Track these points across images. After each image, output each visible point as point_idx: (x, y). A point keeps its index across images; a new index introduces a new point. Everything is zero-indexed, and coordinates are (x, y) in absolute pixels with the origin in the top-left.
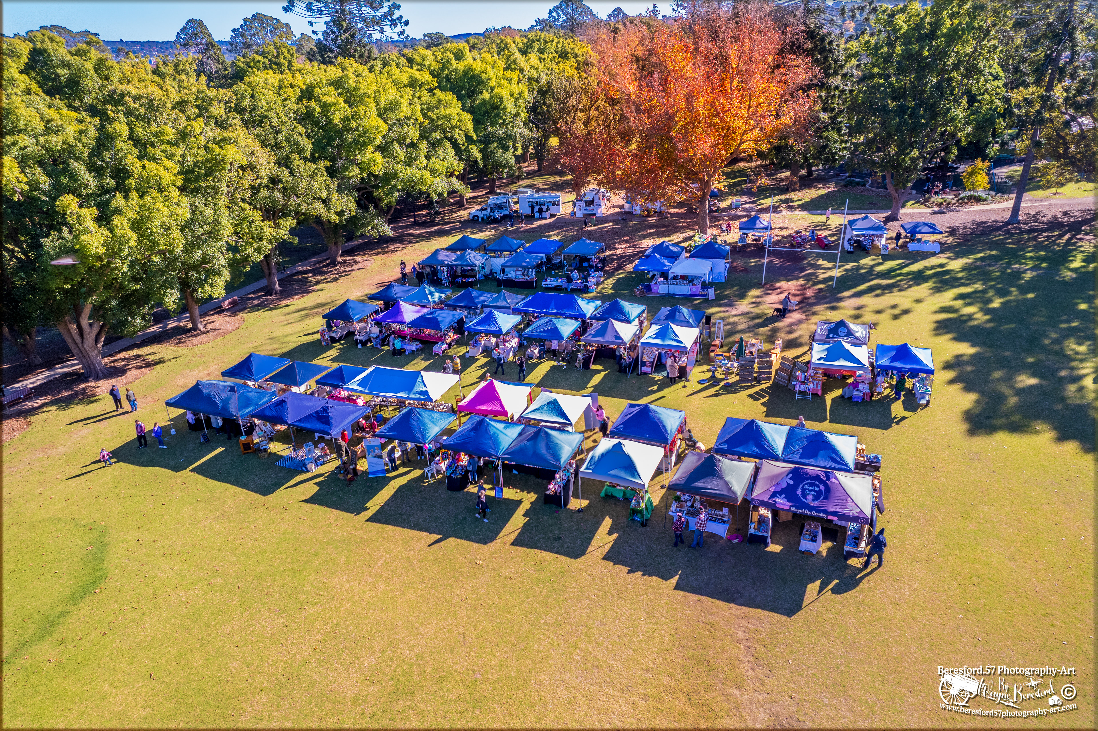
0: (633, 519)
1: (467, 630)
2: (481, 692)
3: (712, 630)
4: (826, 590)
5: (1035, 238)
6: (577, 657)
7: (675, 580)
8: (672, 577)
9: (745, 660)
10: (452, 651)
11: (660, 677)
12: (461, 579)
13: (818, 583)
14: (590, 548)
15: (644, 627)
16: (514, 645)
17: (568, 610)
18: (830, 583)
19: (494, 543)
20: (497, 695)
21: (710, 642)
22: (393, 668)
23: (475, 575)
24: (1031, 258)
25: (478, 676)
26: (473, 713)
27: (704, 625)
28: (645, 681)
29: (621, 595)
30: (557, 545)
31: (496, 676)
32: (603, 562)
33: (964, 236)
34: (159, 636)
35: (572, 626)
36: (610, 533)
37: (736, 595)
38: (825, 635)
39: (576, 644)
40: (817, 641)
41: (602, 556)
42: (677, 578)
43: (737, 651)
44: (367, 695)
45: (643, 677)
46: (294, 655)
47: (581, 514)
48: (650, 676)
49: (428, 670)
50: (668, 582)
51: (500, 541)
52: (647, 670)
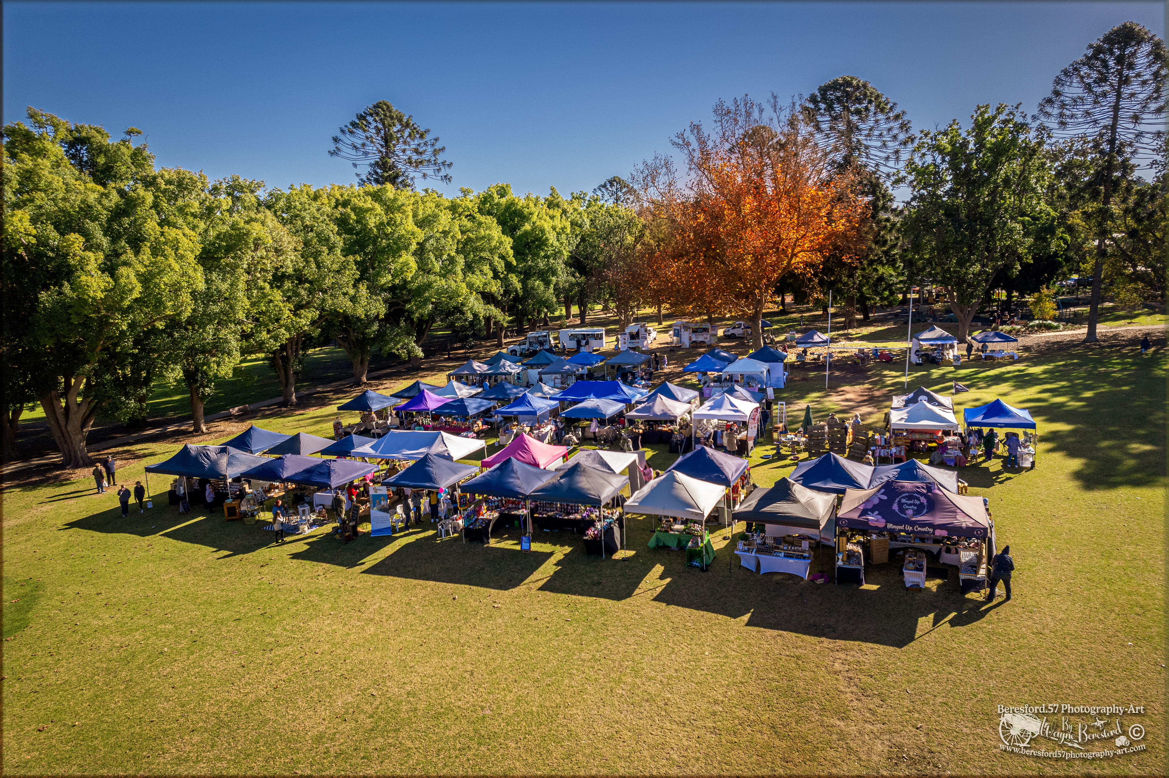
0: (691, 566)
1: (476, 667)
2: (490, 727)
3: (800, 662)
4: (943, 622)
5: (1119, 351)
6: (620, 691)
7: (746, 617)
8: (743, 615)
9: (848, 690)
10: (454, 688)
11: (734, 709)
12: (473, 620)
13: (931, 616)
14: (637, 591)
15: (710, 662)
16: (537, 680)
17: (610, 647)
18: (947, 615)
19: (517, 589)
20: (512, 731)
21: (798, 673)
22: (374, 706)
23: (491, 617)
24: (1118, 364)
25: (488, 712)
26: (477, 750)
27: (787, 658)
28: (714, 714)
29: (678, 632)
30: (595, 589)
31: (511, 712)
32: (654, 603)
33: (1040, 352)
34: (74, 679)
35: (613, 661)
36: (662, 577)
37: (827, 630)
38: (951, 664)
39: (620, 678)
40: (940, 670)
41: (652, 598)
42: (748, 615)
43: (835, 682)
44: (335, 734)
45: (710, 710)
46: (246, 695)
47: (626, 563)
48: (721, 709)
49: (421, 706)
50: (738, 619)
51: (525, 586)
52: (716, 702)
